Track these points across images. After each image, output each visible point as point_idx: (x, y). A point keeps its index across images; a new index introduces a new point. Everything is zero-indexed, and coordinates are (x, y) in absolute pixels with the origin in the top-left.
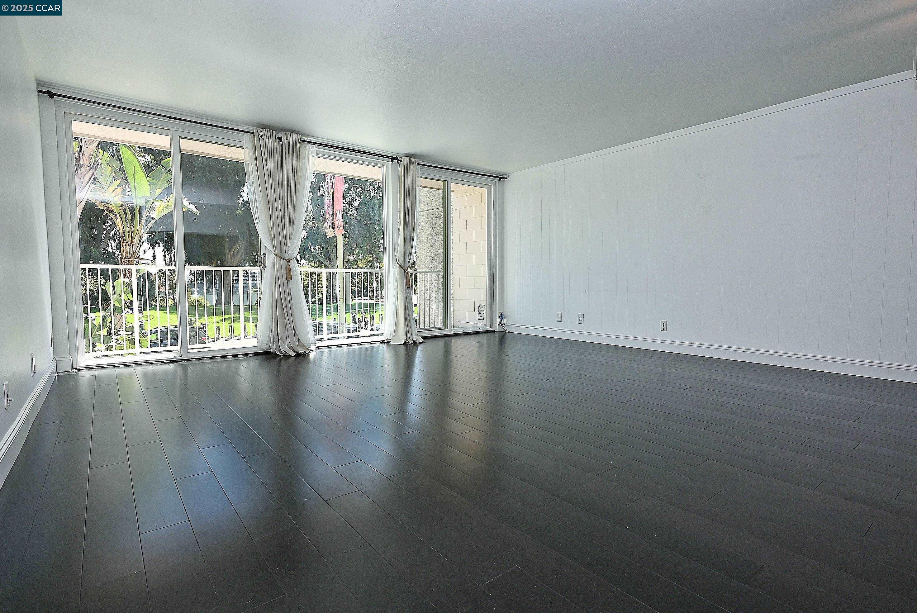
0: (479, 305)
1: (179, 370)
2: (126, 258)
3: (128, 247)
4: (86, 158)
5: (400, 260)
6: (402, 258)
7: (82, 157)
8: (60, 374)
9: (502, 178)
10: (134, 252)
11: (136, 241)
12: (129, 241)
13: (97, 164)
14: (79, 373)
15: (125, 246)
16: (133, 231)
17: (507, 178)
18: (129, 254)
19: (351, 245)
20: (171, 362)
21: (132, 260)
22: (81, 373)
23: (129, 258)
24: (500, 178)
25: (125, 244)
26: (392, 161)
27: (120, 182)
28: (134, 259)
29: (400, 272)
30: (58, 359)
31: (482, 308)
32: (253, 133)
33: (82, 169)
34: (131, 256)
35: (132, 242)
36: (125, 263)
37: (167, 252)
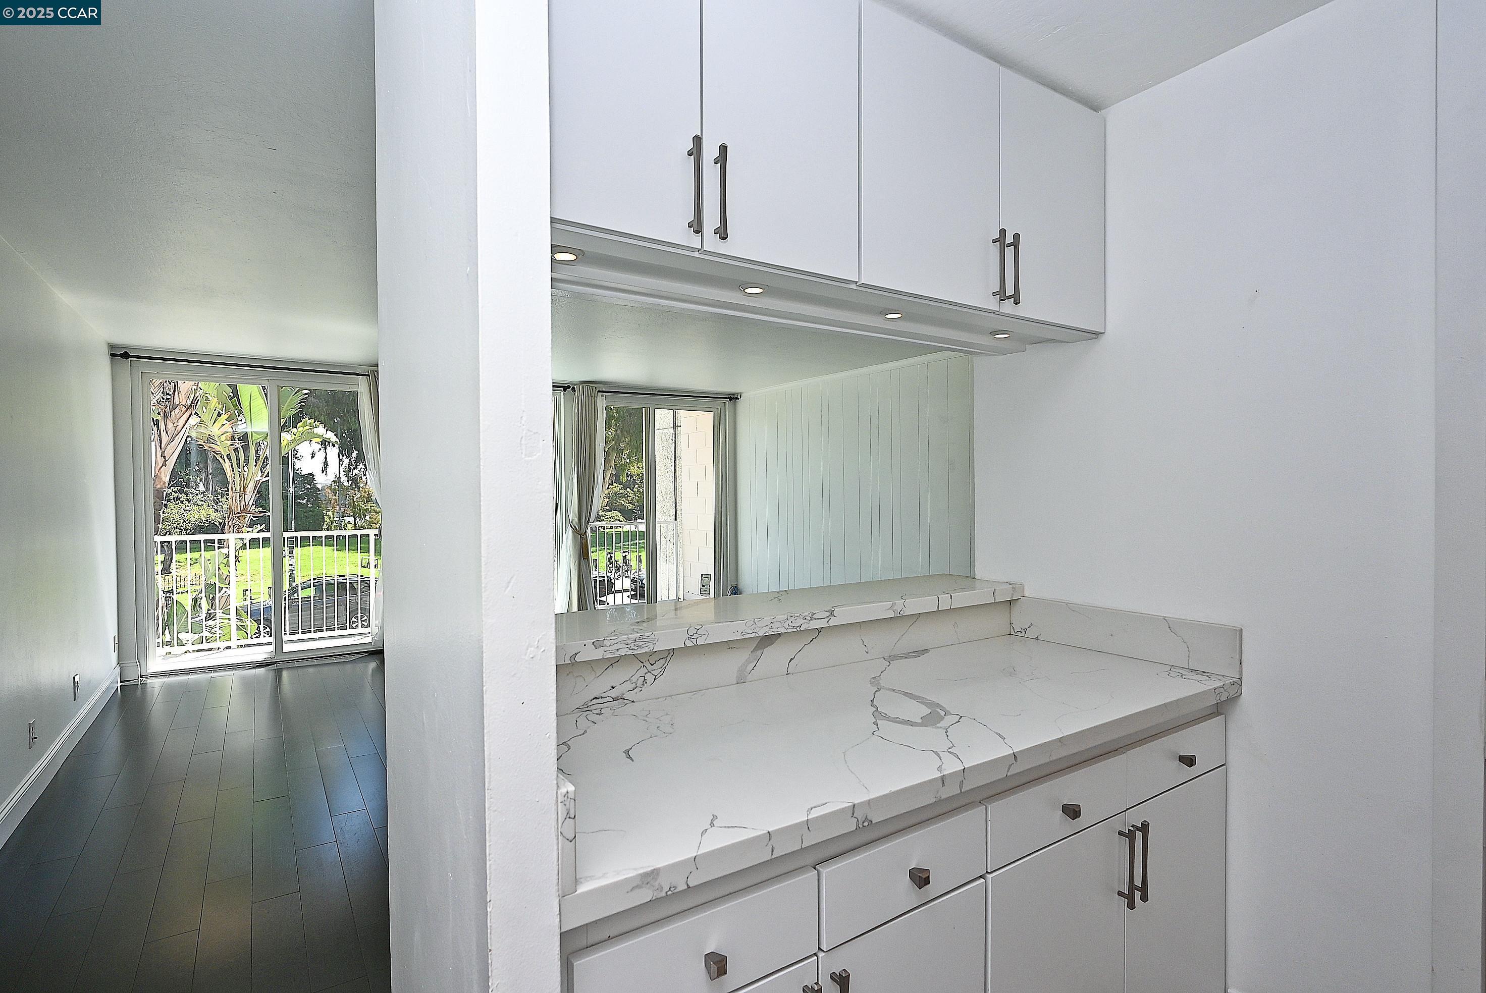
0: (702, 575)
1: (271, 675)
2: (234, 513)
3: (238, 497)
4: (183, 396)
5: (574, 522)
6: (576, 520)
7: (177, 396)
8: (124, 684)
9: (733, 398)
10: (247, 504)
11: (249, 489)
12: (240, 490)
13: (196, 401)
14: (148, 682)
15: (234, 497)
16: (246, 476)
17: (739, 399)
18: (239, 508)
19: (618, 441)
20: (261, 665)
21: (243, 516)
22: (149, 681)
23: (239, 513)
24: (730, 399)
25: (234, 495)
26: (565, 390)
27: (228, 416)
28: (246, 514)
29: (574, 537)
30: (124, 665)
31: (707, 579)
32: (369, 375)
33: (177, 411)
34: (242, 509)
35: (244, 491)
36: (234, 519)
37: (346, 455)
